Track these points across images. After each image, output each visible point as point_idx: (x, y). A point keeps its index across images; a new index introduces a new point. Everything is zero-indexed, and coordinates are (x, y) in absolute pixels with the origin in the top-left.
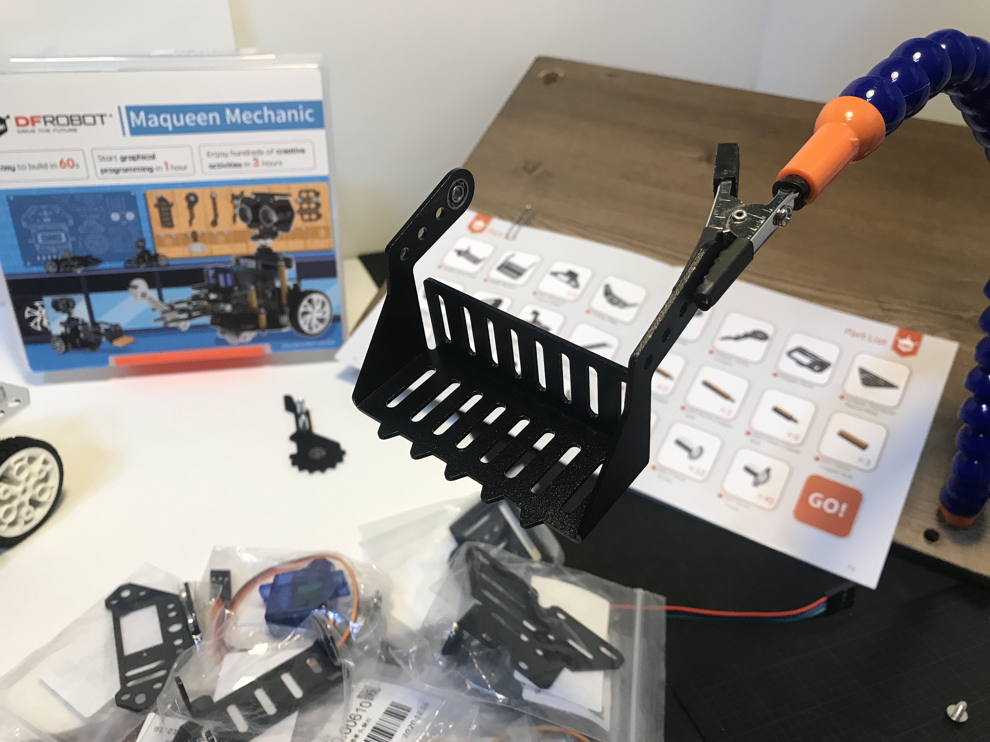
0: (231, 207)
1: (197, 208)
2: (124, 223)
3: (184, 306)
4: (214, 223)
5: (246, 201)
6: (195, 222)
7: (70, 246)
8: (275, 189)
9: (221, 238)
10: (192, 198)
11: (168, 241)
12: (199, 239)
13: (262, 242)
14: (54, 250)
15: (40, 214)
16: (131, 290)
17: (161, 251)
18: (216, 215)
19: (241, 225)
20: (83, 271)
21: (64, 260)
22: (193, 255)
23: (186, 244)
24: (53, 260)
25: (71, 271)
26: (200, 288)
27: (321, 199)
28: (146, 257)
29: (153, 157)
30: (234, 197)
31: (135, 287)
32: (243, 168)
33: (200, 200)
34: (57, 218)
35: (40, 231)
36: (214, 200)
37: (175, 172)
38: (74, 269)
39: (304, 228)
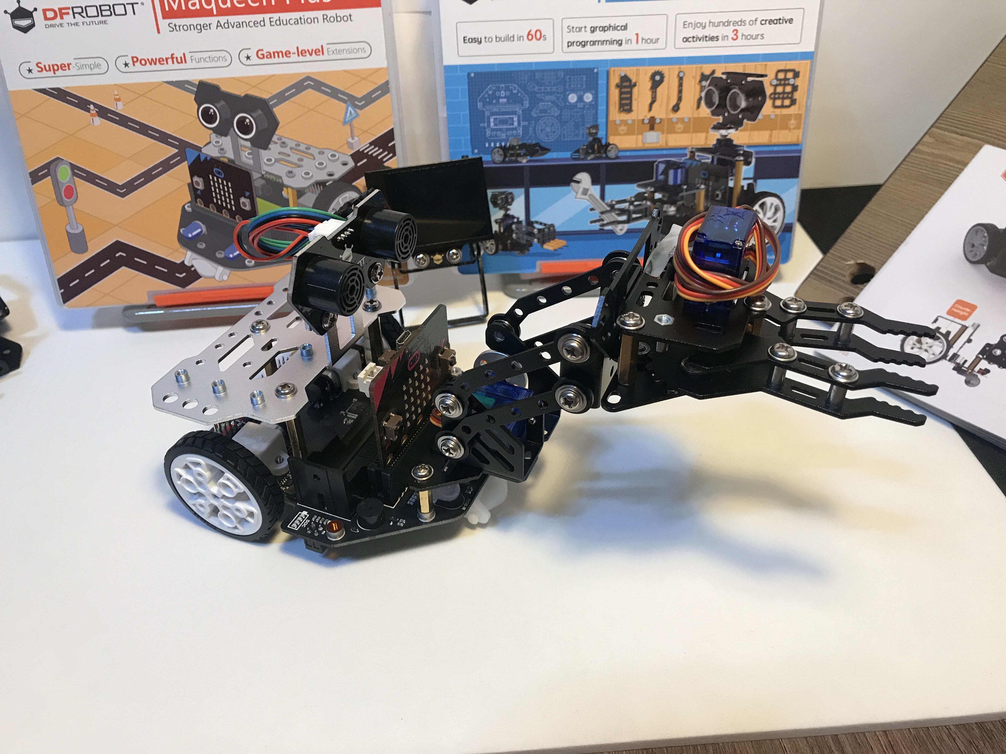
0: (698, 88)
1: (660, 90)
2: (580, 105)
3: (625, 205)
4: (676, 108)
5: (715, 81)
6: (654, 105)
7: (520, 131)
8: (750, 68)
9: (680, 126)
10: (658, 78)
11: (623, 128)
12: (656, 126)
13: (723, 132)
14: (504, 136)
15: (497, 94)
16: (573, 184)
17: (612, 140)
18: (680, 99)
19: (705, 111)
20: (528, 162)
21: (512, 147)
22: (647, 146)
23: (641, 133)
24: (501, 147)
25: (517, 162)
26: (645, 186)
27: (798, 82)
28: (596, 146)
29: (625, 27)
30: (704, 77)
31: (578, 182)
32: (720, 43)
33: (666, 79)
34: (513, 99)
35: (493, 114)
36: (681, 79)
37: (646, 46)
38: (519, 159)
39: (773, 117)
